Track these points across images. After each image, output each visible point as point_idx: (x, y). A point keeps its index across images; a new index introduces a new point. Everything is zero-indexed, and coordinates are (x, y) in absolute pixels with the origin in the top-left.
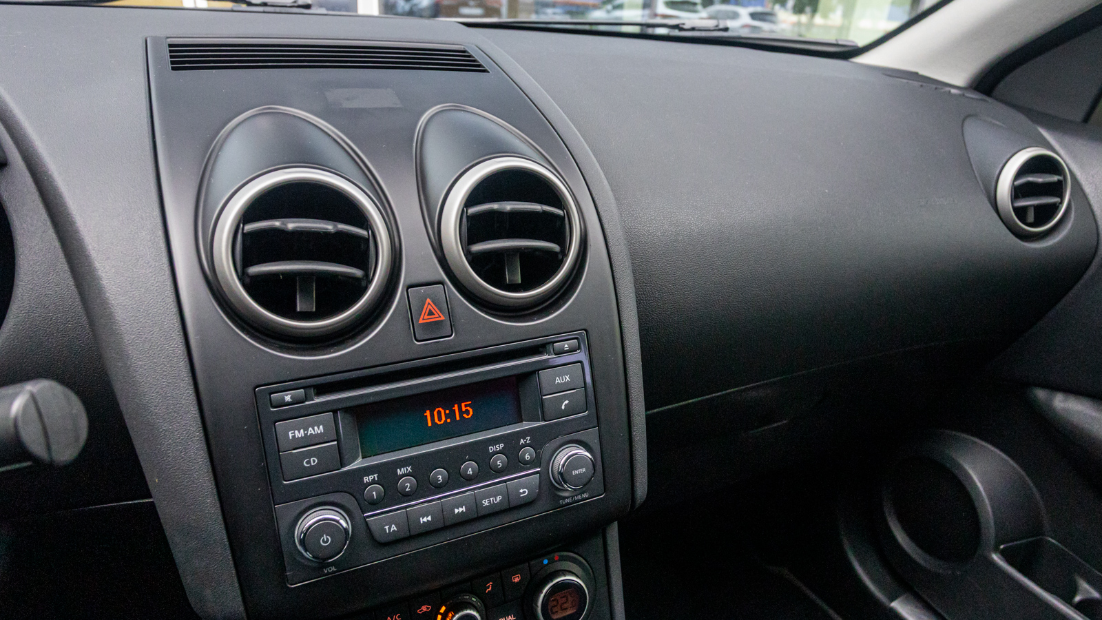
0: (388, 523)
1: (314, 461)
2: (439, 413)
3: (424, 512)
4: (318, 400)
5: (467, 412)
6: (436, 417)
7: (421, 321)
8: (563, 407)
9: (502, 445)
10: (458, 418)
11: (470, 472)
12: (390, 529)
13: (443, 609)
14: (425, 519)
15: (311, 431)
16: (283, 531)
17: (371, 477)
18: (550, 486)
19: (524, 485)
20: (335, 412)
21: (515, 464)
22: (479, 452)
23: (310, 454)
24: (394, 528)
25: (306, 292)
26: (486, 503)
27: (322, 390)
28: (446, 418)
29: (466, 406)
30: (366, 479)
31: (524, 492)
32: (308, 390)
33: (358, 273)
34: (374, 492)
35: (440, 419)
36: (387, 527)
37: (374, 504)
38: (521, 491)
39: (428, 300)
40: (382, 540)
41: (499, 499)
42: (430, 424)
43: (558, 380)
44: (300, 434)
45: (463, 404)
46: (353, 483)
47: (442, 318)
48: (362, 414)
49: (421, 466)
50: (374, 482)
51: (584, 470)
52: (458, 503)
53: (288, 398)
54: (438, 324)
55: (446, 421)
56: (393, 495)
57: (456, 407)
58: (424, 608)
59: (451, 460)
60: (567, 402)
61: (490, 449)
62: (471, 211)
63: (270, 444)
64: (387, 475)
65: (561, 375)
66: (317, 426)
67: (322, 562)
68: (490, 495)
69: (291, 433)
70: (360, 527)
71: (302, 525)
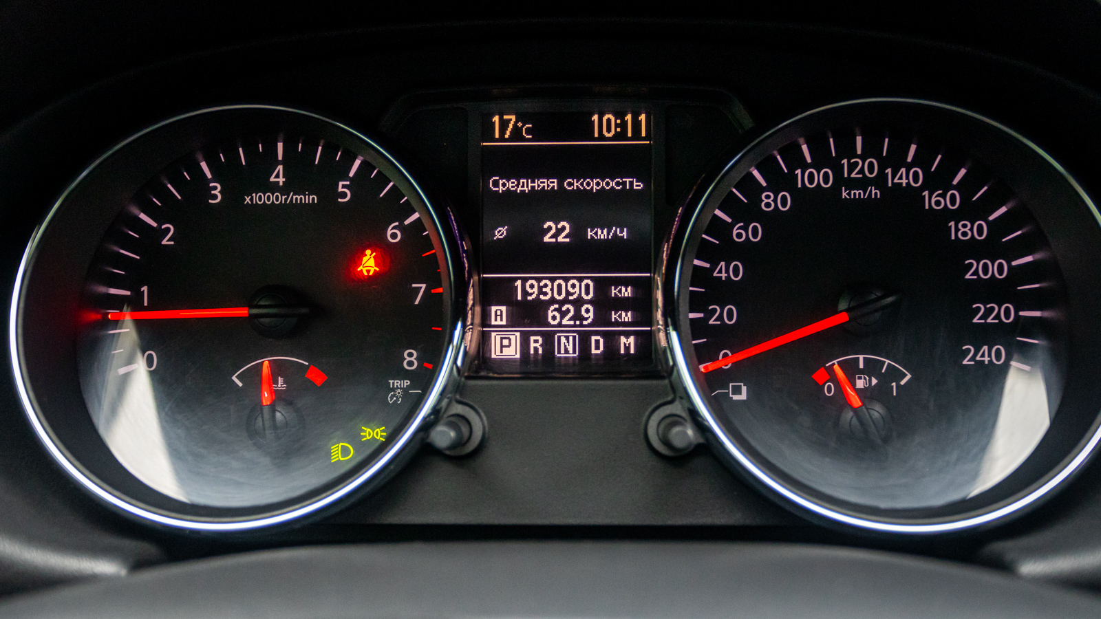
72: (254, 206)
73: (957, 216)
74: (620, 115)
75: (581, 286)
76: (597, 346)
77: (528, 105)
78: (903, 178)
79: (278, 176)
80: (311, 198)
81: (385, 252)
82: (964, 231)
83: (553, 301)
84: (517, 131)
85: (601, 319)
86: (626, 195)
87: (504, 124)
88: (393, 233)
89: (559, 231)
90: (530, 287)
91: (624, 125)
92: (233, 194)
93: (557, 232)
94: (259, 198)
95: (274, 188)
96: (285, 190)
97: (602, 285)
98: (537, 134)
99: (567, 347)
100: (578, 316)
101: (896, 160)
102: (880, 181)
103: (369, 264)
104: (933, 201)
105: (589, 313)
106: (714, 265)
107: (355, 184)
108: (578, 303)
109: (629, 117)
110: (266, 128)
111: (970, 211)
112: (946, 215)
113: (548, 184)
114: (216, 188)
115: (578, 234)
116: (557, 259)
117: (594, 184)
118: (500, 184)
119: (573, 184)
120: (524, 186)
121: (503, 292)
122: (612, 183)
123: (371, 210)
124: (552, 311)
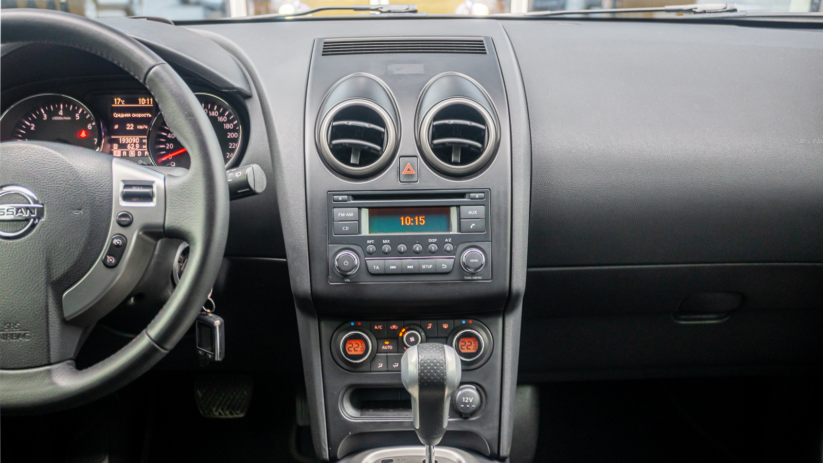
0: (376, 264)
1: (347, 228)
2: (408, 219)
3: (393, 264)
4: (353, 202)
5: (422, 222)
6: (407, 221)
7: (403, 173)
8: (471, 227)
9: (436, 240)
10: (417, 224)
11: (418, 249)
12: (376, 267)
13: (404, 330)
14: (393, 267)
15: (347, 215)
16: (331, 255)
17: (371, 241)
18: (462, 269)
19: (445, 263)
20: (360, 208)
21: (441, 252)
22: (423, 240)
23: (346, 225)
24: (378, 268)
25: (356, 155)
26: (424, 267)
27: (356, 197)
28: (411, 223)
29: (422, 218)
30: (368, 242)
31: (444, 267)
32: (349, 197)
33: (378, 148)
34: (371, 248)
35: (408, 223)
36: (375, 266)
37: (370, 254)
38: (443, 265)
39: (409, 164)
40: (372, 272)
41: (431, 266)
42: (403, 224)
43: (470, 212)
44: (343, 215)
45: (420, 217)
46: (361, 242)
47: (414, 173)
48: (375, 212)
49: (395, 241)
50: (371, 244)
51: (477, 260)
52: (410, 264)
53: (340, 199)
54: (411, 176)
55: (411, 224)
56: (379, 252)
57: (417, 218)
58: (394, 326)
59: (409, 241)
60: (474, 225)
61: (430, 240)
62: (435, 123)
63: (330, 219)
64: (378, 242)
65: (473, 210)
66: (351, 213)
67: (344, 275)
68: (427, 264)
69: (340, 213)
70: (363, 265)
71: (338, 256)
72: (55, 121)
73: (226, 123)
74: (146, 99)
75: (136, 139)
76: (140, 154)
77: (124, 96)
78: (213, 114)
79: (61, 113)
80: (69, 118)
81: (87, 131)
82: (227, 126)
83: (129, 143)
84: (121, 103)
85: (141, 147)
86: (147, 118)
87: (117, 101)
88: (90, 127)
89: (131, 127)
90: (123, 139)
91: (147, 101)
92: (49, 117)
93: (130, 127)
94: (56, 118)
95: (60, 116)
96: (62, 116)
97: (141, 139)
98: (125, 103)
99: (132, 154)
100: (135, 147)
101: (212, 110)
103: (83, 134)
104: (220, 119)
105: (138, 146)
106: (168, 134)
107: (80, 115)
108: (135, 144)
109: (148, 100)
110: (58, 100)
111: (229, 122)
112: (223, 122)
113: (128, 115)
114: (45, 116)
115: (135, 127)
116: (130, 133)
117: (139, 115)
118: (116, 115)
119: (134, 115)
120: (122, 116)
121: (117, 141)
122: (144, 115)
123: (84, 121)
124: (129, 146)
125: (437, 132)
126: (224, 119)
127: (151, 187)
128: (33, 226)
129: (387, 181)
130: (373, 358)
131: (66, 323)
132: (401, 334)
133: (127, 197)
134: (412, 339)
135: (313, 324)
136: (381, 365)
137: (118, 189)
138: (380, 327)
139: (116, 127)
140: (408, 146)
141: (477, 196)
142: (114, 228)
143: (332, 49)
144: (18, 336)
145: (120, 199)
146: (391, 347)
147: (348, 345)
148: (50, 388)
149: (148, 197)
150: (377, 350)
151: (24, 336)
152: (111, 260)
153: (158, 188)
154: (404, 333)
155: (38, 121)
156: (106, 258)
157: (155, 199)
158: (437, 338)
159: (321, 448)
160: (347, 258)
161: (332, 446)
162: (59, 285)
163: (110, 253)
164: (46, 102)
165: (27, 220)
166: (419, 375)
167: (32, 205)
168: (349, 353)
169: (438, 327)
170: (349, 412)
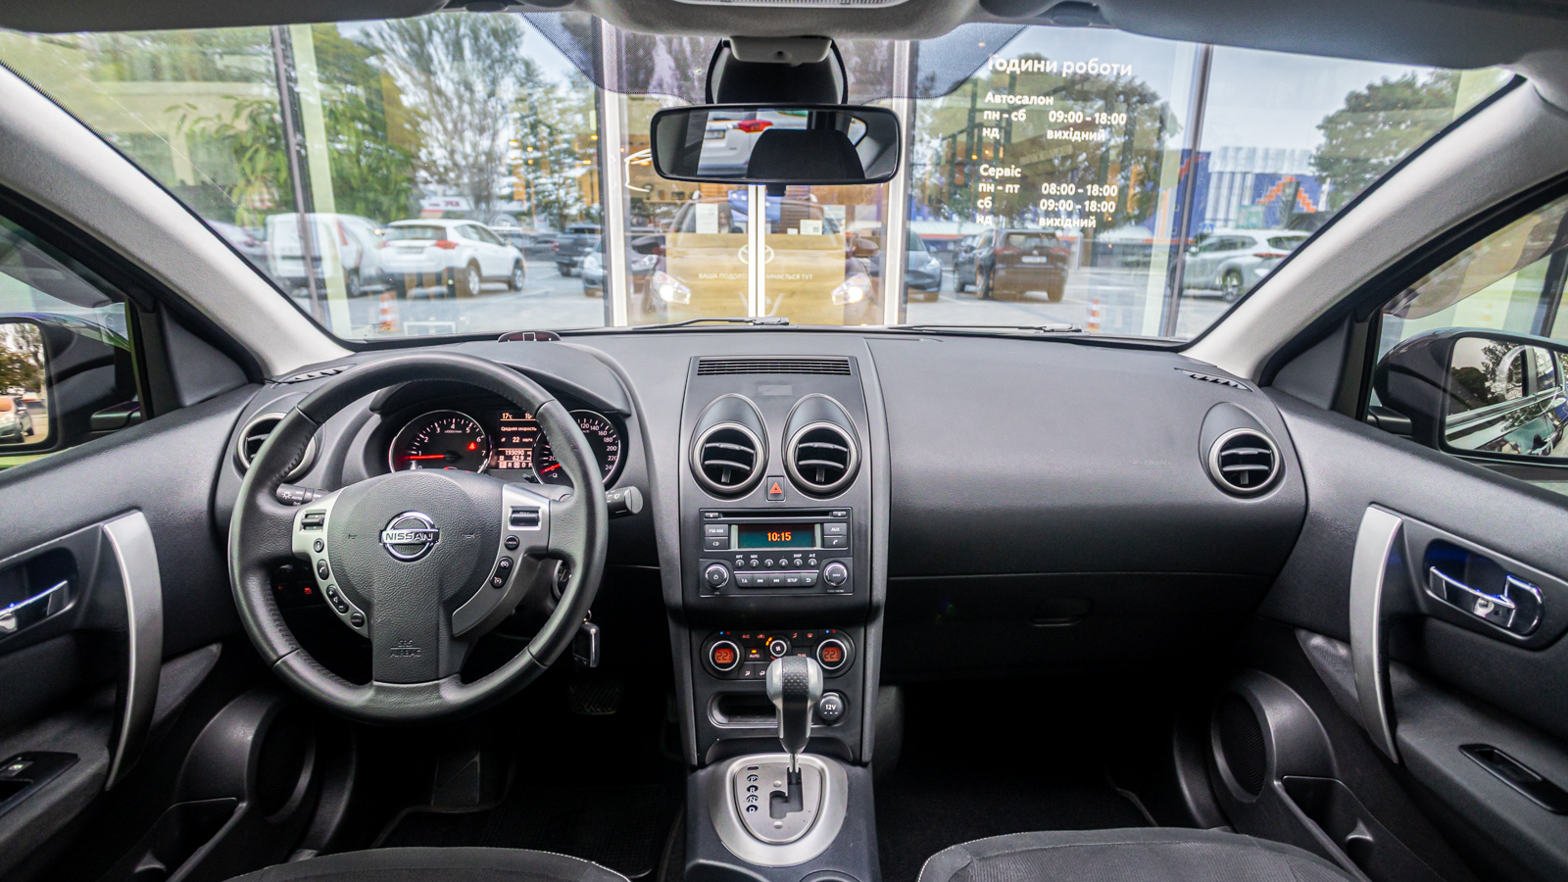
0: (744, 577)
1: (717, 544)
2: (775, 535)
3: (760, 577)
4: (723, 519)
5: (788, 538)
6: (773, 537)
7: (771, 492)
8: (834, 543)
9: (801, 555)
10: (783, 540)
11: (783, 564)
13: (770, 639)
14: (760, 581)
15: (718, 531)
16: (702, 568)
17: (739, 556)
18: (822, 582)
19: (809, 576)
20: (730, 525)
21: (806, 566)
22: (789, 556)
23: (717, 540)
24: (746, 581)
25: (727, 474)
26: (789, 581)
27: (726, 514)
28: (778, 539)
29: (788, 535)
30: (737, 556)
31: (809, 580)
32: (720, 514)
33: (748, 468)
34: (740, 562)
35: (775, 539)
36: (743, 580)
37: (739, 568)
38: (807, 579)
39: (776, 483)
40: (741, 585)
41: (796, 580)
42: (770, 540)
43: (833, 529)
44: (714, 531)
45: (786, 534)
46: (731, 557)
47: (781, 492)
48: (743, 528)
49: (762, 556)
50: (740, 558)
51: (839, 575)
52: (776, 577)
53: (711, 515)
54: (778, 494)
56: (748, 567)
57: (783, 534)
58: (761, 636)
59: (776, 556)
60: (836, 541)
61: (795, 556)
62: (801, 446)
63: (701, 533)
64: (747, 556)
65: (835, 527)
66: (721, 530)
67: (713, 587)
68: (792, 578)
69: (711, 530)
70: (732, 578)
71: (709, 569)
72: (447, 433)
73: (606, 436)
75: (521, 451)
76: (524, 465)
77: (511, 413)
78: (594, 428)
79: (453, 427)
80: (460, 432)
81: (476, 443)
82: (607, 440)
83: (514, 455)
84: (508, 418)
85: (525, 459)
86: (533, 432)
87: (505, 416)
88: (479, 440)
90: (509, 451)
92: (442, 430)
93: (516, 440)
94: (448, 431)
95: (452, 429)
96: (454, 430)
97: (526, 452)
98: (513, 418)
99: (517, 465)
100: (520, 458)
101: (593, 424)
102: (589, 429)
103: (472, 446)
104: (601, 433)
105: (522, 457)
107: (470, 429)
108: (520, 456)
110: (449, 416)
111: (609, 436)
112: (604, 436)
113: (515, 429)
114: (439, 429)
115: (521, 440)
116: (516, 446)
117: (525, 429)
118: (504, 429)
119: (521, 429)
120: (509, 429)
121: (503, 453)
122: (529, 429)
123: (474, 434)
124: (514, 458)
125: (803, 454)
126: (604, 433)
127: (537, 512)
128: (430, 548)
129: (755, 500)
130: (741, 666)
131: (454, 639)
132: (767, 643)
133: (515, 522)
134: (778, 649)
135: (684, 634)
136: (748, 673)
137: (507, 514)
138: (748, 636)
139: (503, 440)
140: (775, 467)
141: (840, 514)
142: (502, 551)
143: (708, 368)
144: (410, 652)
145: (509, 523)
146: (757, 656)
147: (717, 654)
148: (437, 701)
149: (534, 522)
150: (744, 659)
151: (415, 652)
152: (498, 581)
153: (543, 514)
154: (770, 643)
155: (432, 434)
156: (493, 579)
157: (540, 524)
158: (803, 646)
159: (690, 754)
160: (717, 570)
161: (701, 752)
162: (450, 604)
163: (497, 575)
164: (439, 417)
165: (424, 544)
166: (783, 688)
167: (429, 530)
168: (719, 662)
169: (803, 637)
170: (718, 719)
